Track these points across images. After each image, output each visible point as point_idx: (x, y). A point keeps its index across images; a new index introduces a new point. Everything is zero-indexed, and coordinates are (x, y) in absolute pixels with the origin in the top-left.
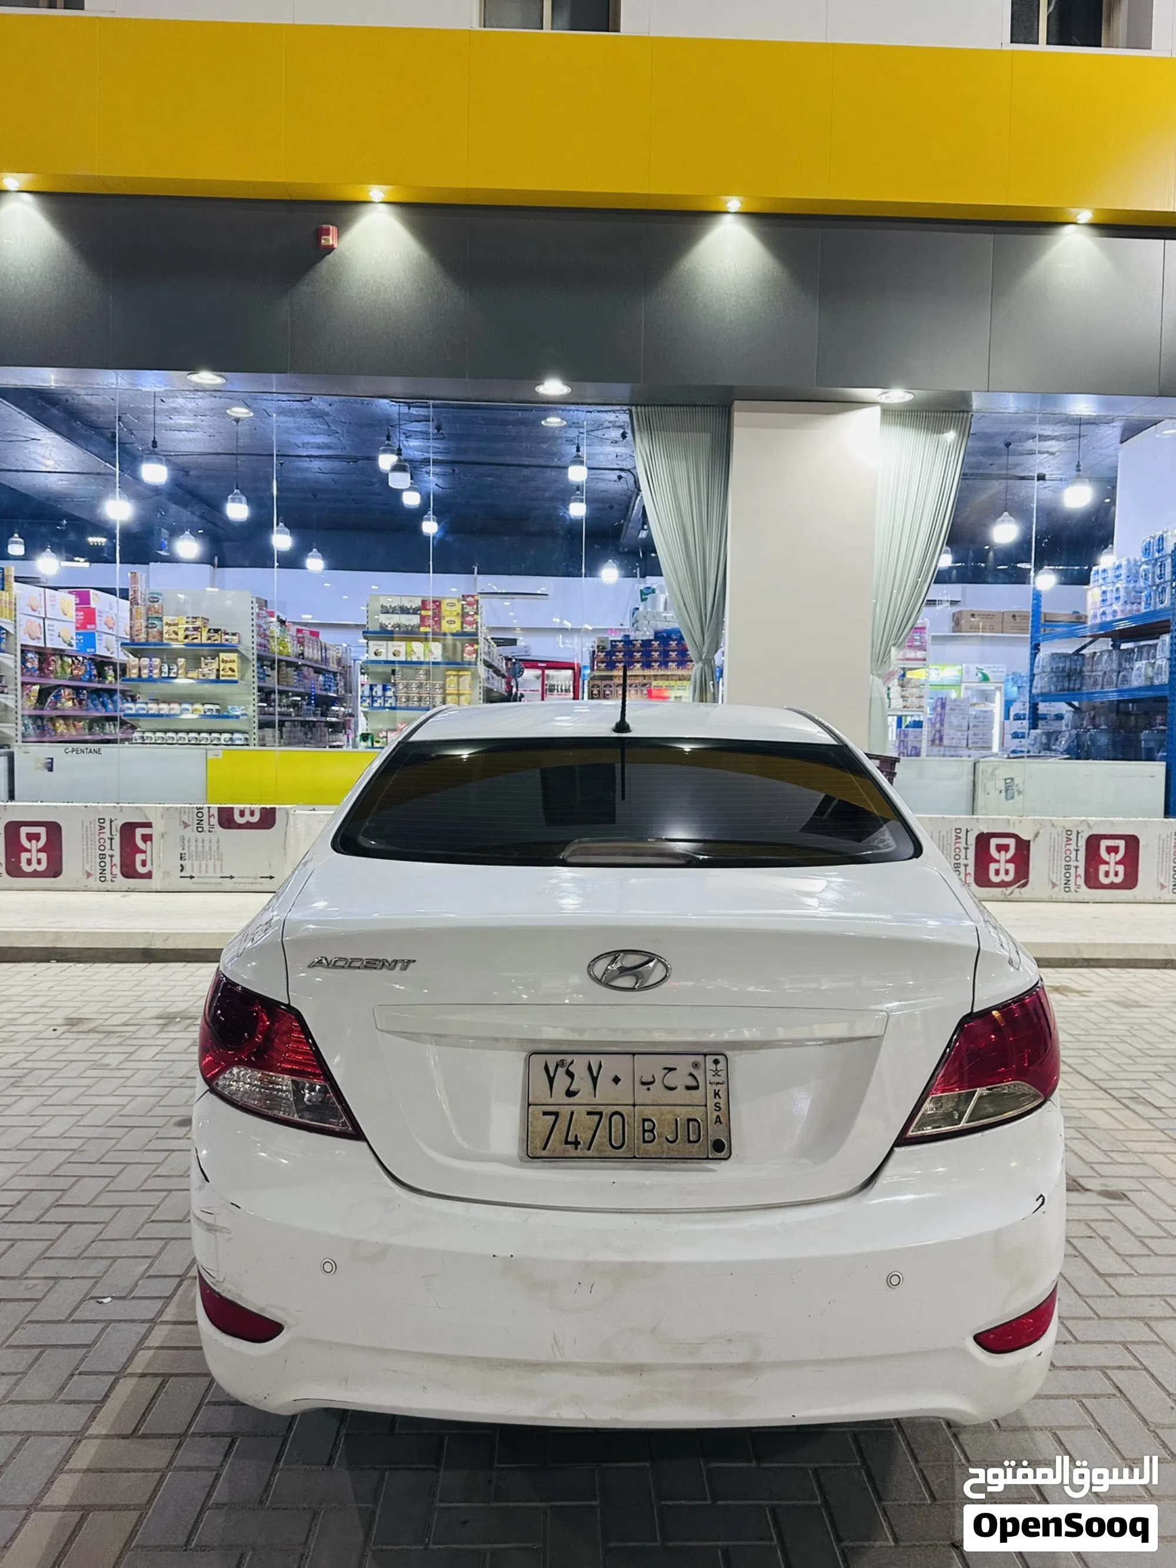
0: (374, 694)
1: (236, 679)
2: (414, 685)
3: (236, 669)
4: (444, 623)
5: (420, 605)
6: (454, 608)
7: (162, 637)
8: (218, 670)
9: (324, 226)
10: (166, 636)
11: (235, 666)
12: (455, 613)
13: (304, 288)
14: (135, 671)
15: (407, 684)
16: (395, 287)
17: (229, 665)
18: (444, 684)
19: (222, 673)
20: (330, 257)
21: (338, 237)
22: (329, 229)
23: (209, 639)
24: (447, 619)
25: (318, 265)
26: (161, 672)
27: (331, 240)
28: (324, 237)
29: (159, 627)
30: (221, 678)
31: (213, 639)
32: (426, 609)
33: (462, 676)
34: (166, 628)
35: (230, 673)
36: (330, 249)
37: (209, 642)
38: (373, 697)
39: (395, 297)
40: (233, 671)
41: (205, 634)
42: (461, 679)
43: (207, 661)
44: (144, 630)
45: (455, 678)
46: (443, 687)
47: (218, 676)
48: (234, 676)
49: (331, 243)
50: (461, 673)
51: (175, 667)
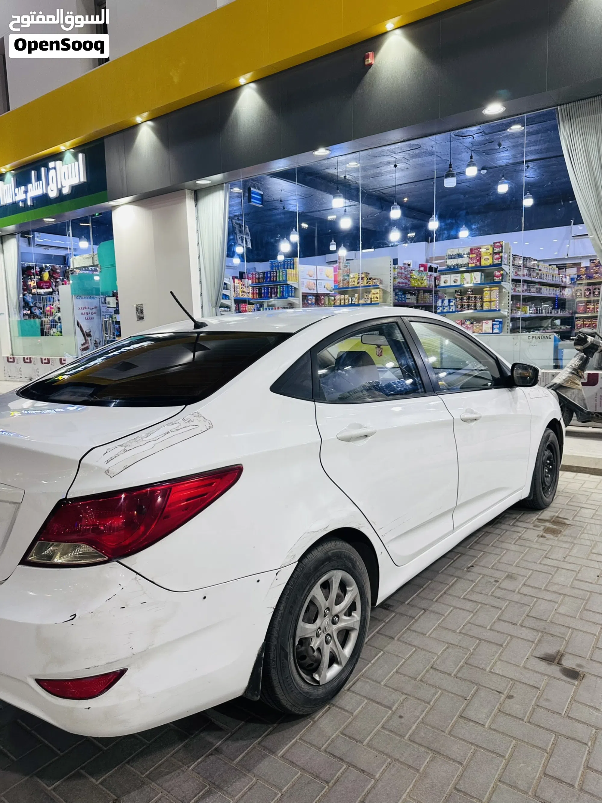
0: (444, 305)
1: (378, 302)
2: (465, 298)
3: (378, 297)
4: (482, 260)
5: (469, 252)
6: (488, 251)
7: (349, 284)
8: (371, 298)
9: (367, 54)
10: (350, 284)
11: (378, 296)
12: (489, 254)
13: (359, 91)
14: (338, 302)
15: (462, 297)
16: (402, 76)
17: (376, 295)
18: (482, 297)
19: (373, 300)
20: (370, 70)
21: (374, 57)
22: (369, 55)
23: (367, 283)
24: (485, 257)
25: (365, 76)
26: (349, 300)
27: (370, 60)
28: (366, 60)
29: (347, 280)
30: (372, 302)
31: (369, 283)
32: (472, 254)
33: (492, 290)
34: (350, 280)
35: (376, 299)
36: (370, 65)
37: (367, 284)
38: (443, 306)
39: (402, 82)
40: (377, 298)
41: (365, 281)
42: (492, 292)
43: (367, 294)
44: (342, 281)
45: (489, 292)
46: (482, 298)
47: (371, 301)
48: (378, 301)
49: (370, 62)
50: (493, 289)
51: (354, 298)
